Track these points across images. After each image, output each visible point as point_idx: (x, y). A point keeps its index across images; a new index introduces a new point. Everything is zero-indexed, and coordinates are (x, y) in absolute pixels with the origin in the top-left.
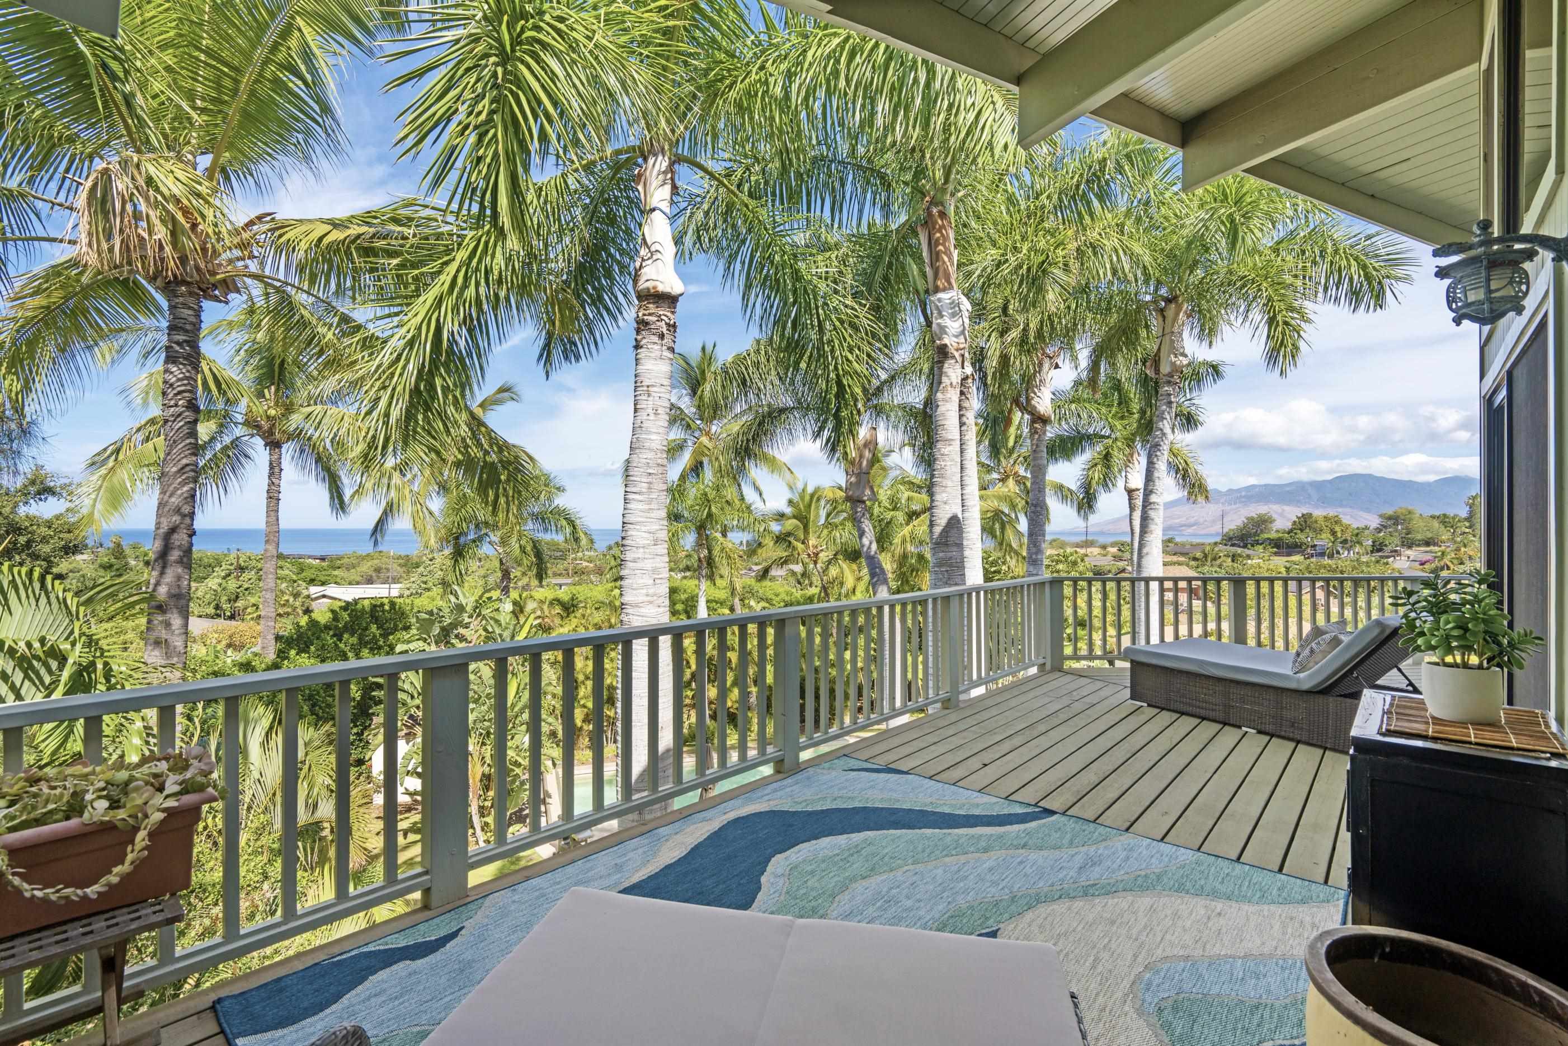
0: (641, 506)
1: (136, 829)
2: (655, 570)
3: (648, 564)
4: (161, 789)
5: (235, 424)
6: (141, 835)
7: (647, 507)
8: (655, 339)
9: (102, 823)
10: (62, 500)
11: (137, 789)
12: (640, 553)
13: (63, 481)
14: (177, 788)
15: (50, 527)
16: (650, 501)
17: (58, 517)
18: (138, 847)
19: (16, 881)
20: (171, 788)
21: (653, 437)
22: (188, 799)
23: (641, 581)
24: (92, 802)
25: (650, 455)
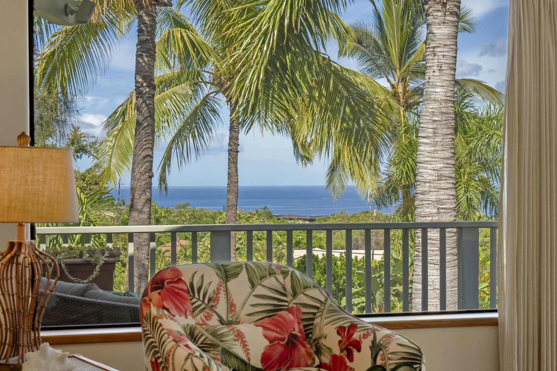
0: (428, 148)
1: (96, 265)
2: (438, 201)
3: (433, 197)
4: (103, 254)
5: (206, 83)
6: (98, 267)
7: (433, 148)
8: (439, 7)
9: (88, 261)
10: (91, 157)
11: (97, 253)
12: (426, 187)
13: (92, 140)
14: (108, 255)
15: (84, 180)
16: (435, 144)
17: (89, 171)
18: (97, 270)
19: (67, 273)
20: (107, 254)
21: (438, 90)
22: (111, 259)
23: (428, 210)
24: (85, 254)
25: (435, 105)
